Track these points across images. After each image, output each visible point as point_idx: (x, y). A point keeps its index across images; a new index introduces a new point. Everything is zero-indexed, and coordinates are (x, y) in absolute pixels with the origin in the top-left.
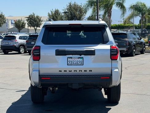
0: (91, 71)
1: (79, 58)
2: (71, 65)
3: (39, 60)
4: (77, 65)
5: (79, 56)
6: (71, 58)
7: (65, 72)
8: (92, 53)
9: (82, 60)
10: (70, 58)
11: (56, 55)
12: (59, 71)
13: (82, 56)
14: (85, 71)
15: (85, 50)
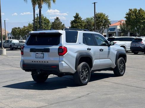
2: (37, 58)
4: (40, 58)
5: (41, 53)
6: (38, 54)
9: (43, 55)
11: (30, 52)
14: (45, 62)
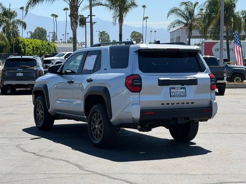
0: (193, 103)
1: (182, 88)
2: (174, 96)
3: (139, 92)
4: (180, 96)
5: (180, 86)
7: (168, 105)
8: (194, 82)
9: (184, 90)
10: (173, 88)
11: (159, 85)
12: (162, 104)
13: (185, 86)
15: (188, 79)
